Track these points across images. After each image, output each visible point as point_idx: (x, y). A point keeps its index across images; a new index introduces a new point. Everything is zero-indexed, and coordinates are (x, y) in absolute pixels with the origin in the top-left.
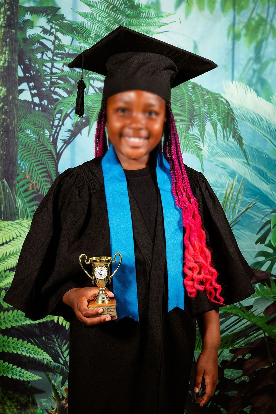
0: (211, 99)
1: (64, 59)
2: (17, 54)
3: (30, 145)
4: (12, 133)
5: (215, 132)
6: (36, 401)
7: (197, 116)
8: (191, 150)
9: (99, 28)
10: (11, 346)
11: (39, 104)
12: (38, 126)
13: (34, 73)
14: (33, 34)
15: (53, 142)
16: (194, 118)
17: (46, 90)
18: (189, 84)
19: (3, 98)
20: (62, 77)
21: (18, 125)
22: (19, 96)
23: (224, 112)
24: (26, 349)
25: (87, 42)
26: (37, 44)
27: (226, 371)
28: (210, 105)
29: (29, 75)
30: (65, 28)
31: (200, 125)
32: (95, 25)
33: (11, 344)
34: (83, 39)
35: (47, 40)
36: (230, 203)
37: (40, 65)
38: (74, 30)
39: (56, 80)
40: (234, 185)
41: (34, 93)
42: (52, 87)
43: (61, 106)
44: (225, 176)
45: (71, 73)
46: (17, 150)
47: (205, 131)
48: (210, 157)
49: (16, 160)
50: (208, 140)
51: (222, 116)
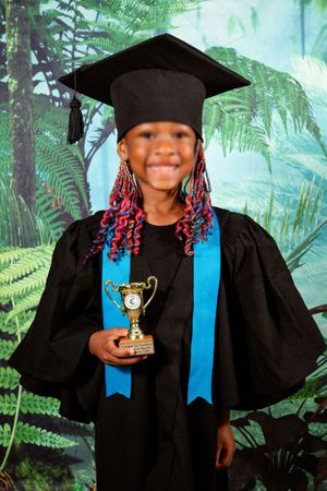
0: (278, 81)
1: (88, 39)
2: (29, 36)
3: (51, 150)
4: (27, 136)
5: (285, 123)
6: (72, 473)
7: (259, 103)
8: (254, 147)
10: (38, 406)
11: (59, 98)
13: (52, 59)
14: (48, 10)
15: (79, 145)
16: (257, 105)
18: (248, 62)
19: (14, 93)
21: (34, 126)
22: (33, 89)
23: (294, 96)
26: (53, 22)
27: (311, 426)
28: (277, 87)
29: (46, 62)
30: (88, 1)
31: (264, 114)
34: (111, 12)
35: (67, 16)
36: (307, 212)
37: (58, 49)
38: (100, 2)
40: (311, 189)
41: (53, 84)
43: (87, 99)
44: (300, 178)
45: (98, 56)
46: (35, 157)
47: (271, 122)
48: (278, 155)
50: (276, 133)
51: (292, 101)
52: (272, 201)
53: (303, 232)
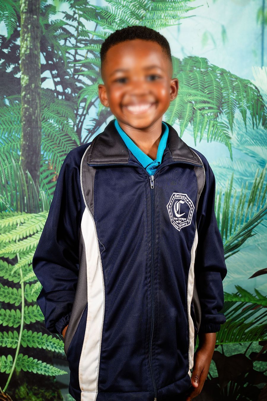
0: (240, 86)
1: (87, 45)
2: (40, 41)
3: (54, 135)
4: (34, 123)
5: (245, 120)
6: (61, 396)
7: (225, 103)
8: (219, 139)
9: (124, 13)
10: (36, 341)
11: (62, 92)
12: (62, 115)
13: (57, 60)
14: (55, 20)
15: (77, 131)
16: (223, 105)
17: (69, 78)
18: (217, 70)
19: (25, 87)
20: (86, 65)
21: (41, 115)
22: (41, 84)
23: (253, 98)
24: (52, 344)
25: (112, 28)
26: (59, 30)
27: (255, 364)
28: (240, 91)
29: (52, 63)
30: (89, 14)
31: (229, 113)
32: (119, 10)
33: (35, 339)
34: (107, 24)
35: (71, 25)
36: (260, 193)
37: (63, 52)
38: (98, 15)
39: (79, 67)
40: (264, 174)
41: (58, 81)
42: (75, 75)
43: (85, 94)
44: (255, 165)
45: (95, 60)
46: (40, 140)
47: (234, 119)
48: (239, 146)
49: (40, 151)
50: (237, 128)
51: (252, 103)
52: (232, 182)
53: (256, 208)
